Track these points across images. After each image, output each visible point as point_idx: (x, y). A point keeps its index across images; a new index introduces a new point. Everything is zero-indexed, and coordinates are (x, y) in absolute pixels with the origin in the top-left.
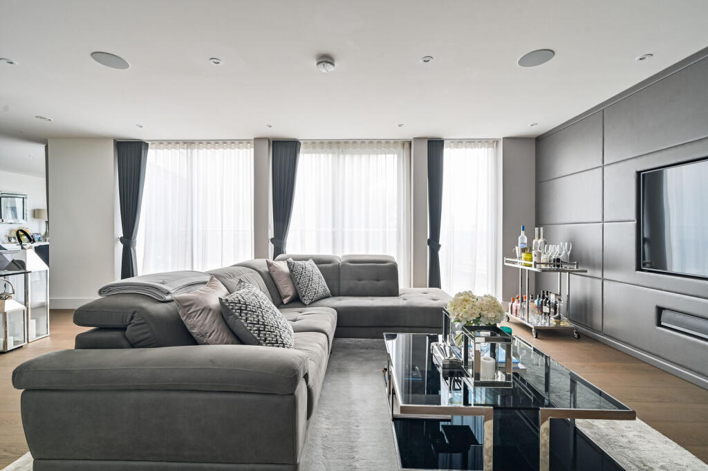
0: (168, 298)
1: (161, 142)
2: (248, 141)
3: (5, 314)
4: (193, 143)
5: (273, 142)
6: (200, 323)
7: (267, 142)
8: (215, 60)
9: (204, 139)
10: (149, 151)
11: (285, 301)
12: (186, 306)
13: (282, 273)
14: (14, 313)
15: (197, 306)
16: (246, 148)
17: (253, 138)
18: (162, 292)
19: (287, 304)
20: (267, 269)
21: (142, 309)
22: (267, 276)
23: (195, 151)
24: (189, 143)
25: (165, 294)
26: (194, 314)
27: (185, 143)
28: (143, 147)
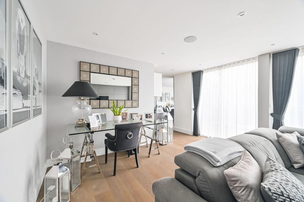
0: (218, 164)
1: (208, 69)
2: (254, 58)
3: (163, 133)
4: (222, 67)
5: (273, 54)
6: (244, 197)
7: (268, 56)
8: (241, 14)
9: (232, 62)
10: (204, 74)
11: (296, 166)
12: (233, 181)
13: (292, 144)
14: (165, 133)
15: (241, 183)
16: (253, 62)
17: (258, 56)
18: (215, 160)
19: (298, 169)
20: (276, 138)
21: (204, 171)
22: (276, 144)
23: (223, 70)
24: (220, 67)
25: (216, 161)
26: (239, 188)
27: (218, 67)
28: (201, 73)
